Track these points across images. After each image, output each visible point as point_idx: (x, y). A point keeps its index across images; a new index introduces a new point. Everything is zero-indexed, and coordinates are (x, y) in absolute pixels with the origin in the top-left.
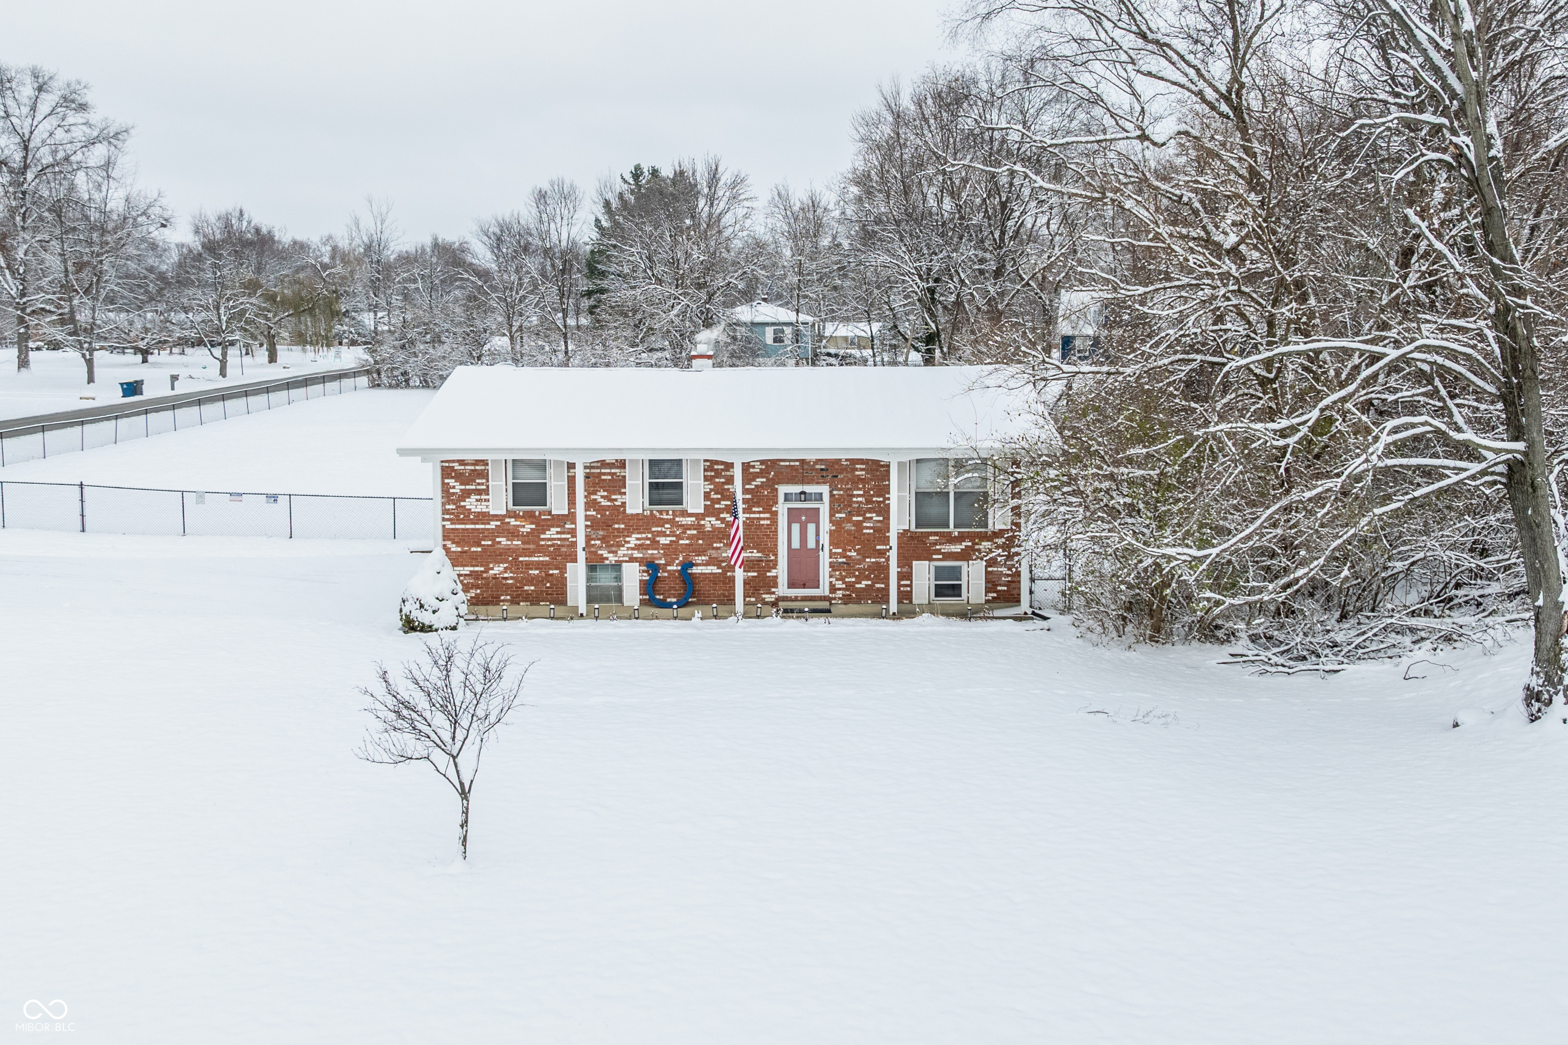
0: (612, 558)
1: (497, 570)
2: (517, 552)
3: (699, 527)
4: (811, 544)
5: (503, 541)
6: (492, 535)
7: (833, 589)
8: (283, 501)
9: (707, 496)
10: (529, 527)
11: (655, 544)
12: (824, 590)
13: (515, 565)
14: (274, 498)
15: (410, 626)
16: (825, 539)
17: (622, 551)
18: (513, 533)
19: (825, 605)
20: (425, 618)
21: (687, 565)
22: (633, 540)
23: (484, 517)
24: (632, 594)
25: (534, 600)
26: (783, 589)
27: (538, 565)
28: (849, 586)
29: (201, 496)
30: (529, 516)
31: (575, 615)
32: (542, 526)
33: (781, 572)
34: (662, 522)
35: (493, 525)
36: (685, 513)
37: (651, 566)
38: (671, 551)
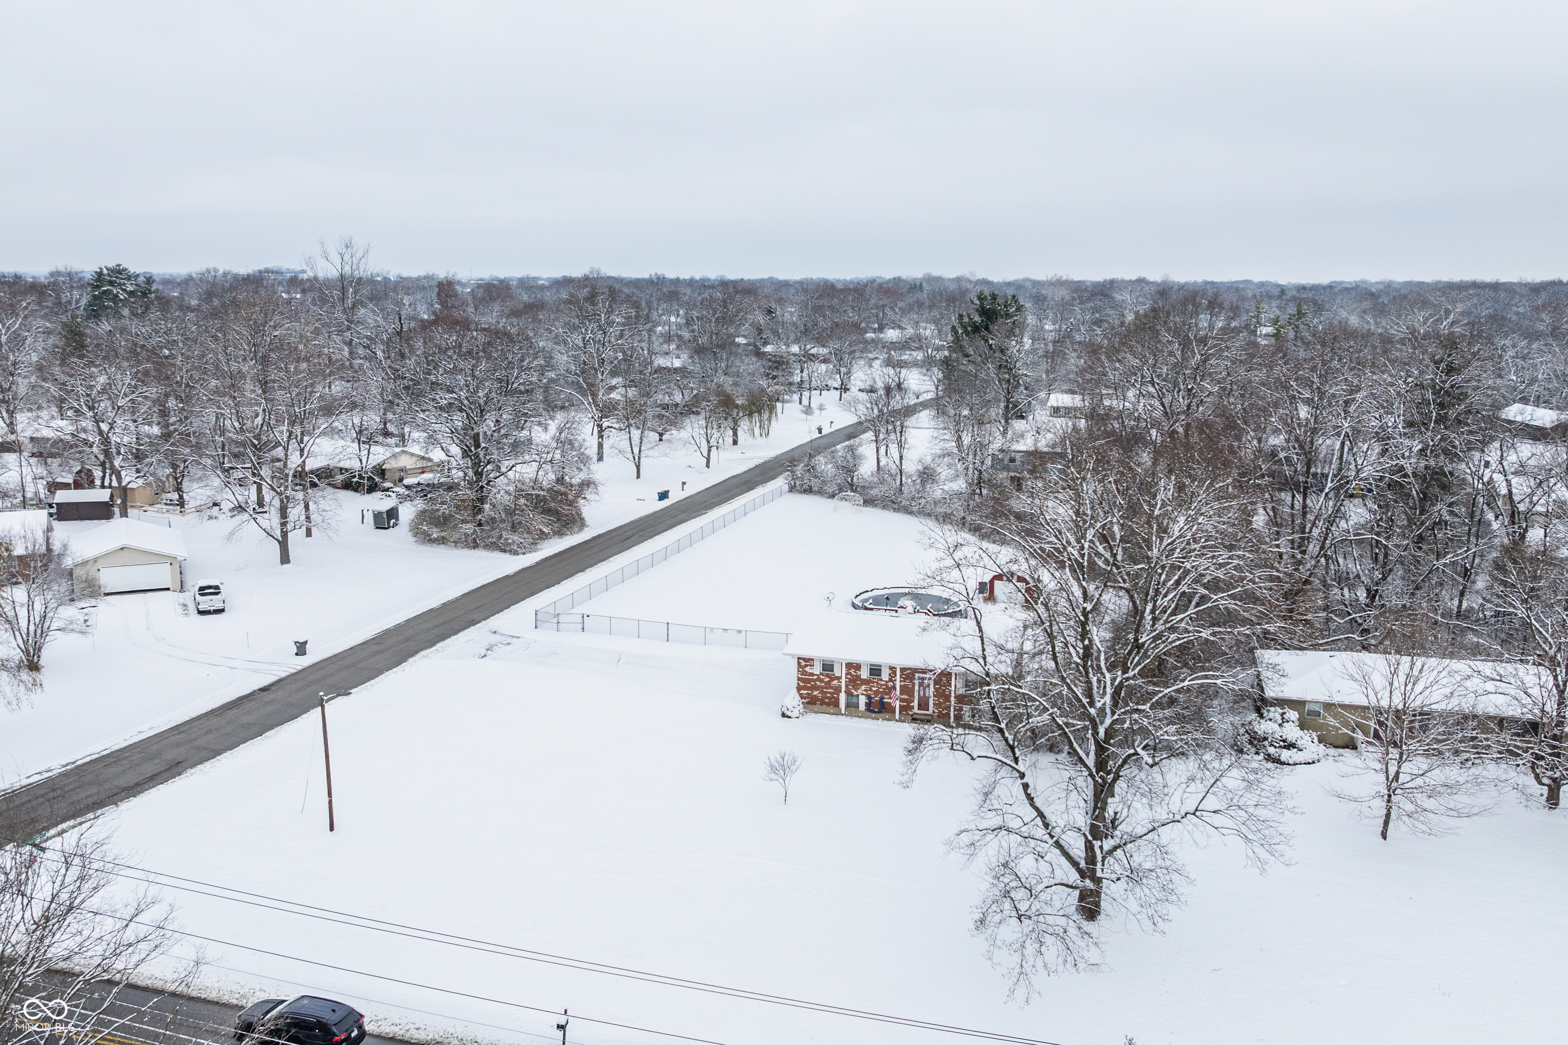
0: (855, 693)
1: (815, 693)
2: (823, 687)
3: (887, 686)
4: (927, 695)
5: (818, 683)
6: (814, 680)
7: (934, 712)
8: (743, 633)
9: (890, 675)
10: (827, 679)
11: (871, 690)
12: (930, 712)
13: (822, 692)
14: (740, 632)
15: (784, 715)
16: (932, 694)
17: (859, 691)
18: (822, 681)
19: (930, 718)
20: (789, 713)
21: (882, 698)
22: (863, 687)
23: (812, 674)
24: (862, 707)
25: (828, 704)
26: (916, 710)
27: (830, 693)
28: (940, 712)
29: (712, 630)
30: (827, 676)
31: (839, 713)
32: (832, 679)
33: (915, 704)
34: (873, 682)
35: (815, 677)
36: (881, 680)
37: (869, 697)
38: (876, 693)
